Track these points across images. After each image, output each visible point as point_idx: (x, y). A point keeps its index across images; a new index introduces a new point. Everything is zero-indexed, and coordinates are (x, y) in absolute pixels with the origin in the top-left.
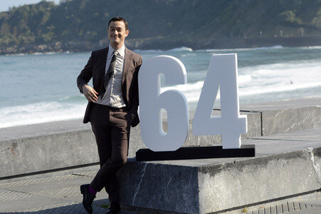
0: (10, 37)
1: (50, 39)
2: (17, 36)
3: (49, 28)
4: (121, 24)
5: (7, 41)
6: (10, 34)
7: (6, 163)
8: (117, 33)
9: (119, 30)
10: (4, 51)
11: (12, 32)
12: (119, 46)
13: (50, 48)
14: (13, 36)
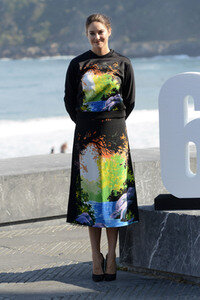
3: (42, 24)
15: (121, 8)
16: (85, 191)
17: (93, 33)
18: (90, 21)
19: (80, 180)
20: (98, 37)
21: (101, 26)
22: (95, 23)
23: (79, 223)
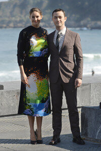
0: (20, 17)
1: (47, 19)
2: (25, 16)
3: (47, 11)
4: (61, 13)
5: (18, 19)
6: (19, 15)
7: (12, 105)
8: (59, 19)
9: (60, 17)
10: (16, 26)
11: (21, 13)
12: (61, 28)
13: (47, 25)
14: (22, 16)
15: (87, 3)
16: (28, 98)
17: (33, 17)
18: (32, 11)
19: (26, 92)
20: (36, 19)
21: (38, 14)
22: (35, 12)
23: (25, 114)
